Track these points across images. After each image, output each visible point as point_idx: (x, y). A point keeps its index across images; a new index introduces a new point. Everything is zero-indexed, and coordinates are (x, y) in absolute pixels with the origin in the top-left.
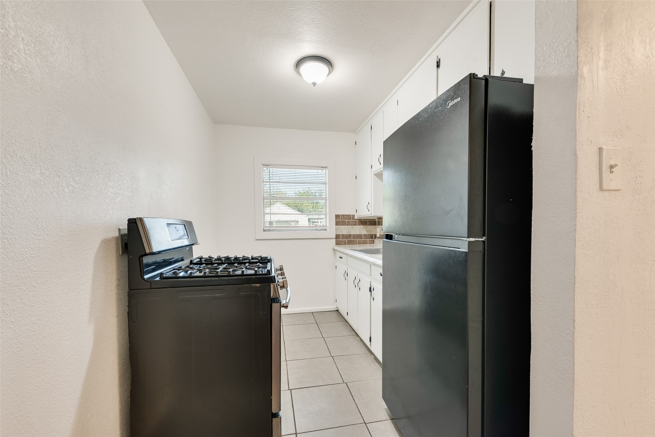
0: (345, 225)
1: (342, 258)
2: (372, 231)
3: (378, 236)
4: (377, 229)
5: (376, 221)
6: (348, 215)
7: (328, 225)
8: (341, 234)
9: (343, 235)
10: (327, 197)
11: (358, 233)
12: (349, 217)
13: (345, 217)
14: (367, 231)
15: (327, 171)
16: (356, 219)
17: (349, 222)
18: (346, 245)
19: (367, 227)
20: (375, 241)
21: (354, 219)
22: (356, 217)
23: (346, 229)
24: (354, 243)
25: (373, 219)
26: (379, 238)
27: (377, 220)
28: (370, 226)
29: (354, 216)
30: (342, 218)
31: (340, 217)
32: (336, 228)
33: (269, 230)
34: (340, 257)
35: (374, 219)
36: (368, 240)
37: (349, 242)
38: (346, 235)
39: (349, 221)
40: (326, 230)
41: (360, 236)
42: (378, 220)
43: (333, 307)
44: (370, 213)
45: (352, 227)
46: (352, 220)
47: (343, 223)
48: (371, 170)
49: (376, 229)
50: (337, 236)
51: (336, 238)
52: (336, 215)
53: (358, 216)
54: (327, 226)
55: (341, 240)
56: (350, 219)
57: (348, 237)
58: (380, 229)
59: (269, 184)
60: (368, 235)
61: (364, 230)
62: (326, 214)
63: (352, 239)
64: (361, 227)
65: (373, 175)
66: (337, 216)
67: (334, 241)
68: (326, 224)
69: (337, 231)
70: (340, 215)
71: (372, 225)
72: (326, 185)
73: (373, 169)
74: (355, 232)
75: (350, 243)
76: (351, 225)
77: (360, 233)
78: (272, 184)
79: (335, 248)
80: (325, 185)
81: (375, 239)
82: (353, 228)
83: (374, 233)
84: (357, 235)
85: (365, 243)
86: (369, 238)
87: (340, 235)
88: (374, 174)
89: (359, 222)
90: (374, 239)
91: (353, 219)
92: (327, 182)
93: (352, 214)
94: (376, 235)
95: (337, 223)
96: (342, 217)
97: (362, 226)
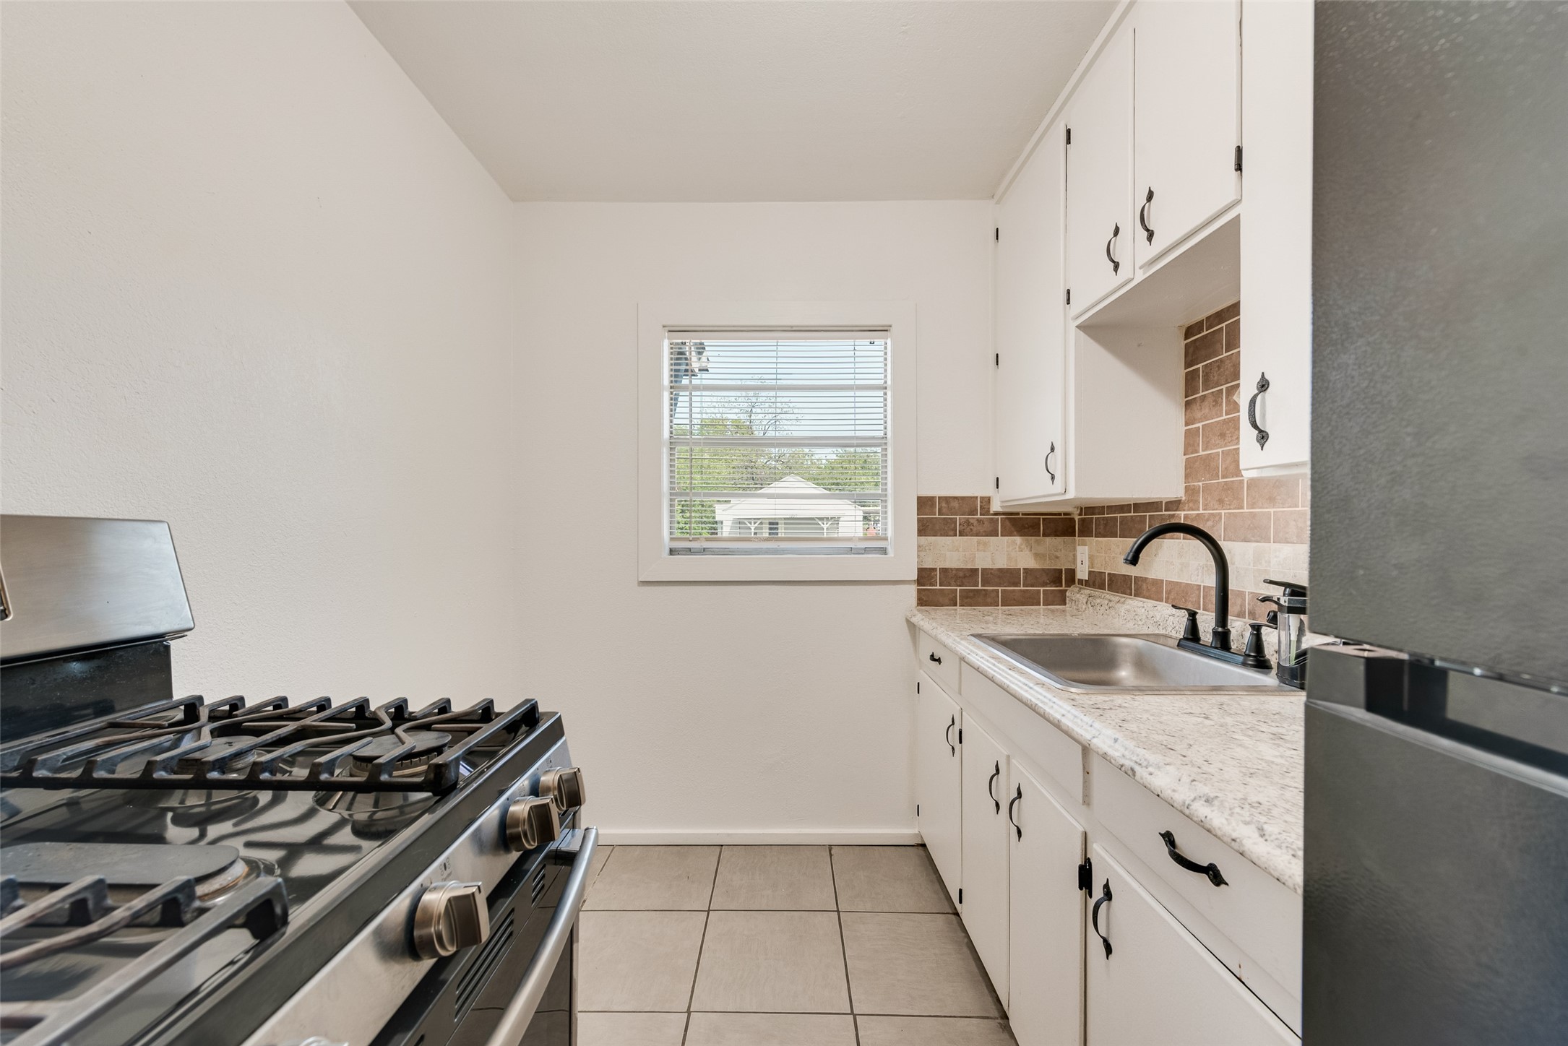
0: (952, 533)
1: (939, 660)
2: (1057, 557)
3: (1082, 574)
4: (1079, 549)
5: (1073, 520)
6: (963, 498)
7: (890, 534)
8: (939, 565)
9: (944, 571)
10: (889, 435)
11: (1002, 563)
12: (968, 504)
13: (955, 504)
14: (1036, 555)
15: (889, 342)
16: (996, 514)
17: (968, 522)
18: (958, 607)
19: (1037, 541)
20: (1068, 594)
21: (988, 512)
22: (996, 506)
23: (958, 550)
24: (989, 600)
25: (1060, 514)
26: (1087, 584)
27: (1077, 518)
28: (1048, 539)
29: (987, 501)
30: (944, 510)
31: (933, 505)
32: (919, 546)
33: (690, 549)
34: (933, 658)
35: (1065, 514)
36: (1042, 589)
37: (967, 597)
38: (958, 570)
39: (968, 519)
40: (883, 551)
41: (1008, 576)
42: (1080, 514)
43: (903, 832)
44: (1058, 487)
45: (979, 543)
46: (979, 516)
47: (947, 529)
48: (1065, 308)
49: (1075, 550)
50: (924, 576)
51: (920, 581)
52: (919, 498)
53: (1003, 502)
54: (886, 539)
55: (938, 587)
56: (973, 512)
57: (965, 577)
58: (1090, 551)
59: (688, 393)
60: (1043, 570)
61: (1027, 552)
62: (886, 495)
63: (980, 587)
64: (1014, 542)
65: (1073, 330)
66: (924, 503)
67: (912, 591)
68: (886, 530)
69: (922, 554)
70: (933, 497)
71: (1056, 533)
72: (885, 394)
73: (1079, 304)
74: (992, 560)
75: (972, 599)
76: (977, 535)
77: (1012, 566)
78: (698, 393)
79: (914, 620)
80: (881, 393)
81: (1068, 585)
82: (985, 544)
83: (1064, 565)
84: (1000, 570)
85: (1031, 600)
86: (1044, 584)
87: (934, 570)
88: (1077, 327)
89: (1008, 523)
90: (1063, 588)
91: (985, 510)
92: (889, 382)
93: (979, 493)
94: (1071, 573)
95: (925, 528)
96: (944, 505)
97: (1018, 539)
